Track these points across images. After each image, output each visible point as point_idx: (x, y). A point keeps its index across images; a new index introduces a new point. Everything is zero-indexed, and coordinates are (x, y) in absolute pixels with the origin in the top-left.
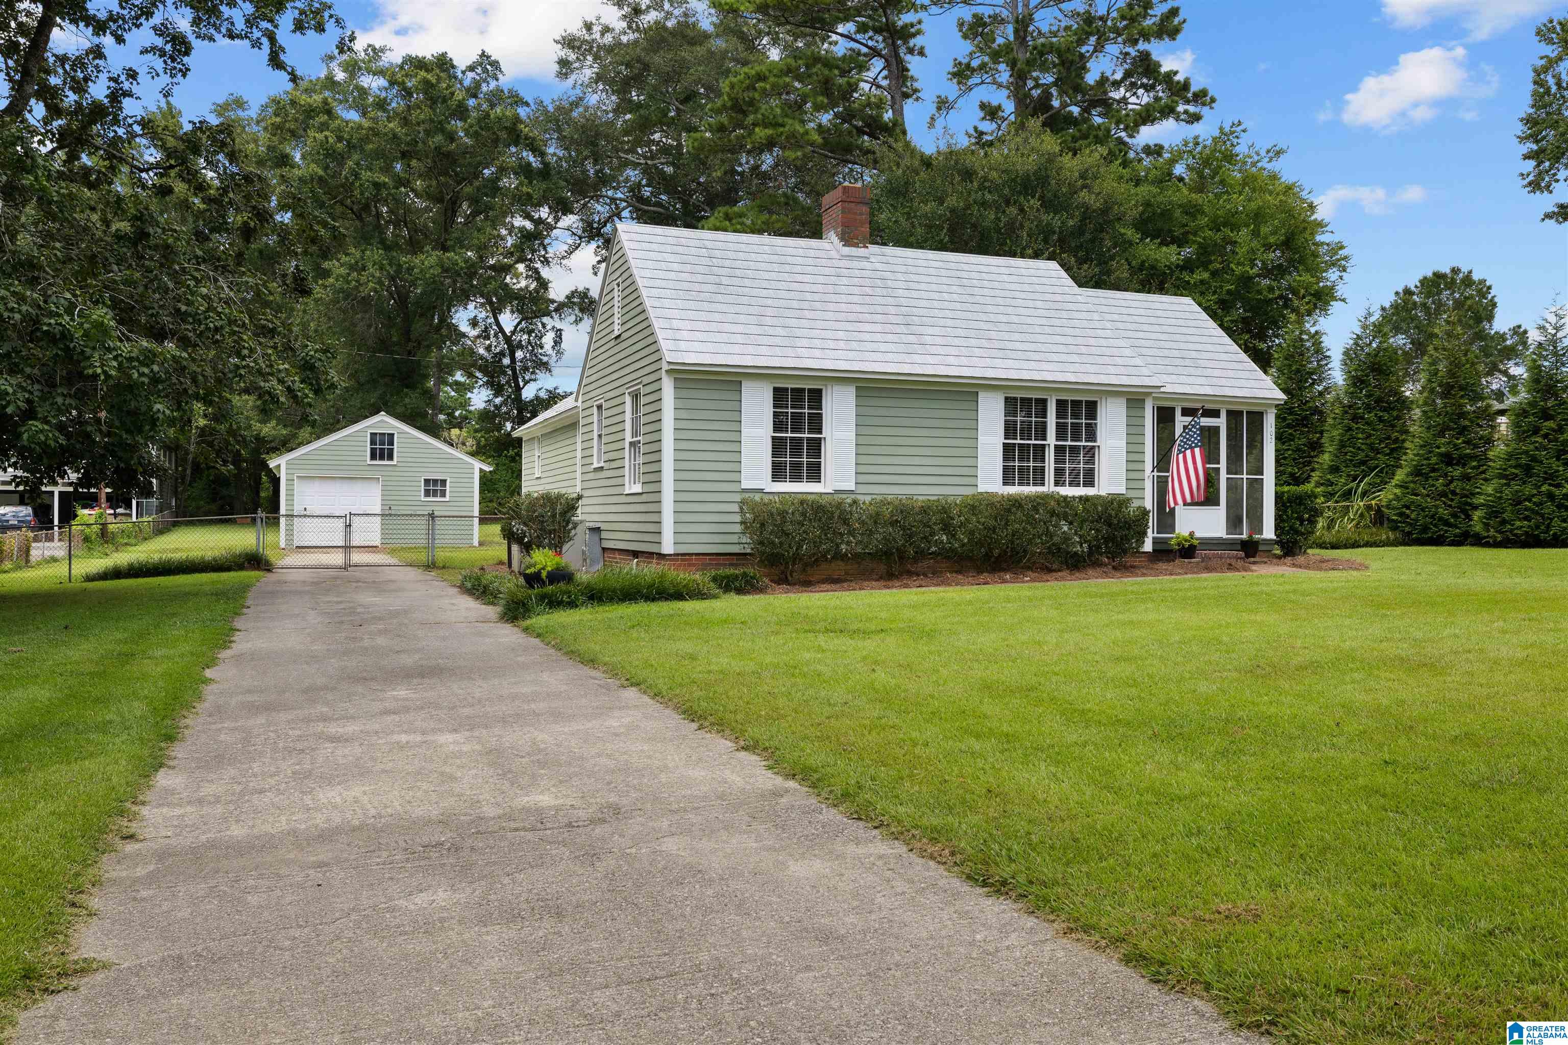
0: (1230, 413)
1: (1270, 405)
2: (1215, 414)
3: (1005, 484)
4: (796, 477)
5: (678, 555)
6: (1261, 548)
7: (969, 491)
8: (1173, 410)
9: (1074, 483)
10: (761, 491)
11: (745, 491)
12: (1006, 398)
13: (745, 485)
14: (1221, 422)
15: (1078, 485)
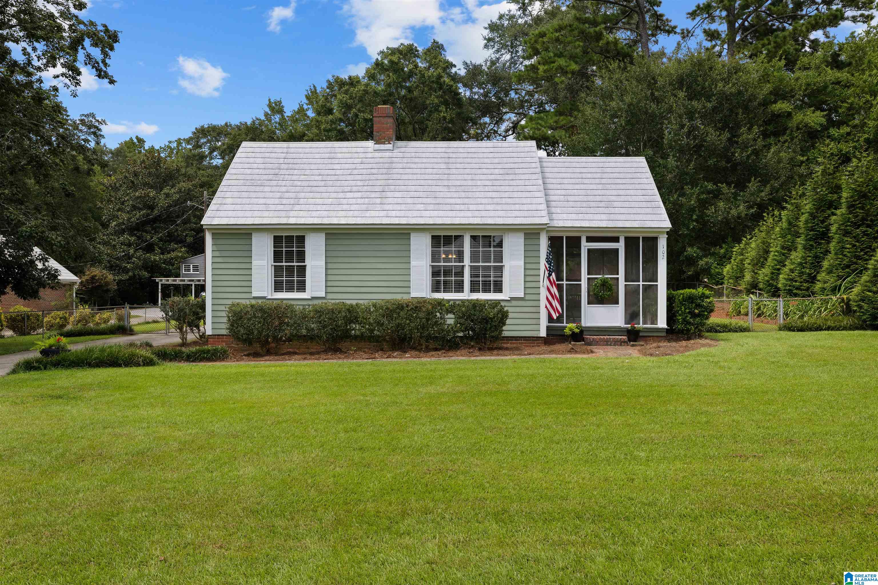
0: (626, 238)
1: (662, 232)
2: (616, 240)
3: (433, 291)
4: (290, 289)
5: (215, 335)
6: (641, 334)
7: (405, 297)
8: (579, 239)
9: (486, 290)
10: (264, 298)
11: (255, 298)
12: (432, 236)
13: (255, 294)
14: (621, 246)
15: (489, 291)
